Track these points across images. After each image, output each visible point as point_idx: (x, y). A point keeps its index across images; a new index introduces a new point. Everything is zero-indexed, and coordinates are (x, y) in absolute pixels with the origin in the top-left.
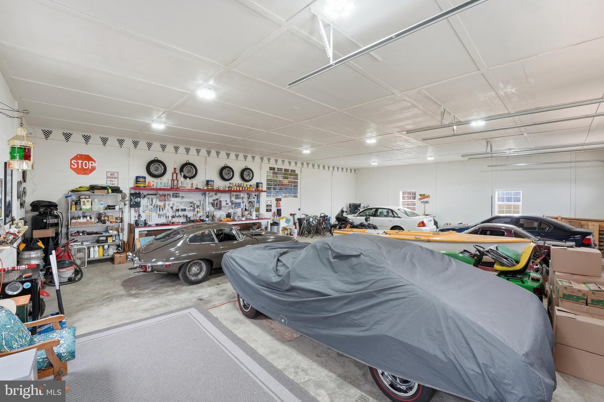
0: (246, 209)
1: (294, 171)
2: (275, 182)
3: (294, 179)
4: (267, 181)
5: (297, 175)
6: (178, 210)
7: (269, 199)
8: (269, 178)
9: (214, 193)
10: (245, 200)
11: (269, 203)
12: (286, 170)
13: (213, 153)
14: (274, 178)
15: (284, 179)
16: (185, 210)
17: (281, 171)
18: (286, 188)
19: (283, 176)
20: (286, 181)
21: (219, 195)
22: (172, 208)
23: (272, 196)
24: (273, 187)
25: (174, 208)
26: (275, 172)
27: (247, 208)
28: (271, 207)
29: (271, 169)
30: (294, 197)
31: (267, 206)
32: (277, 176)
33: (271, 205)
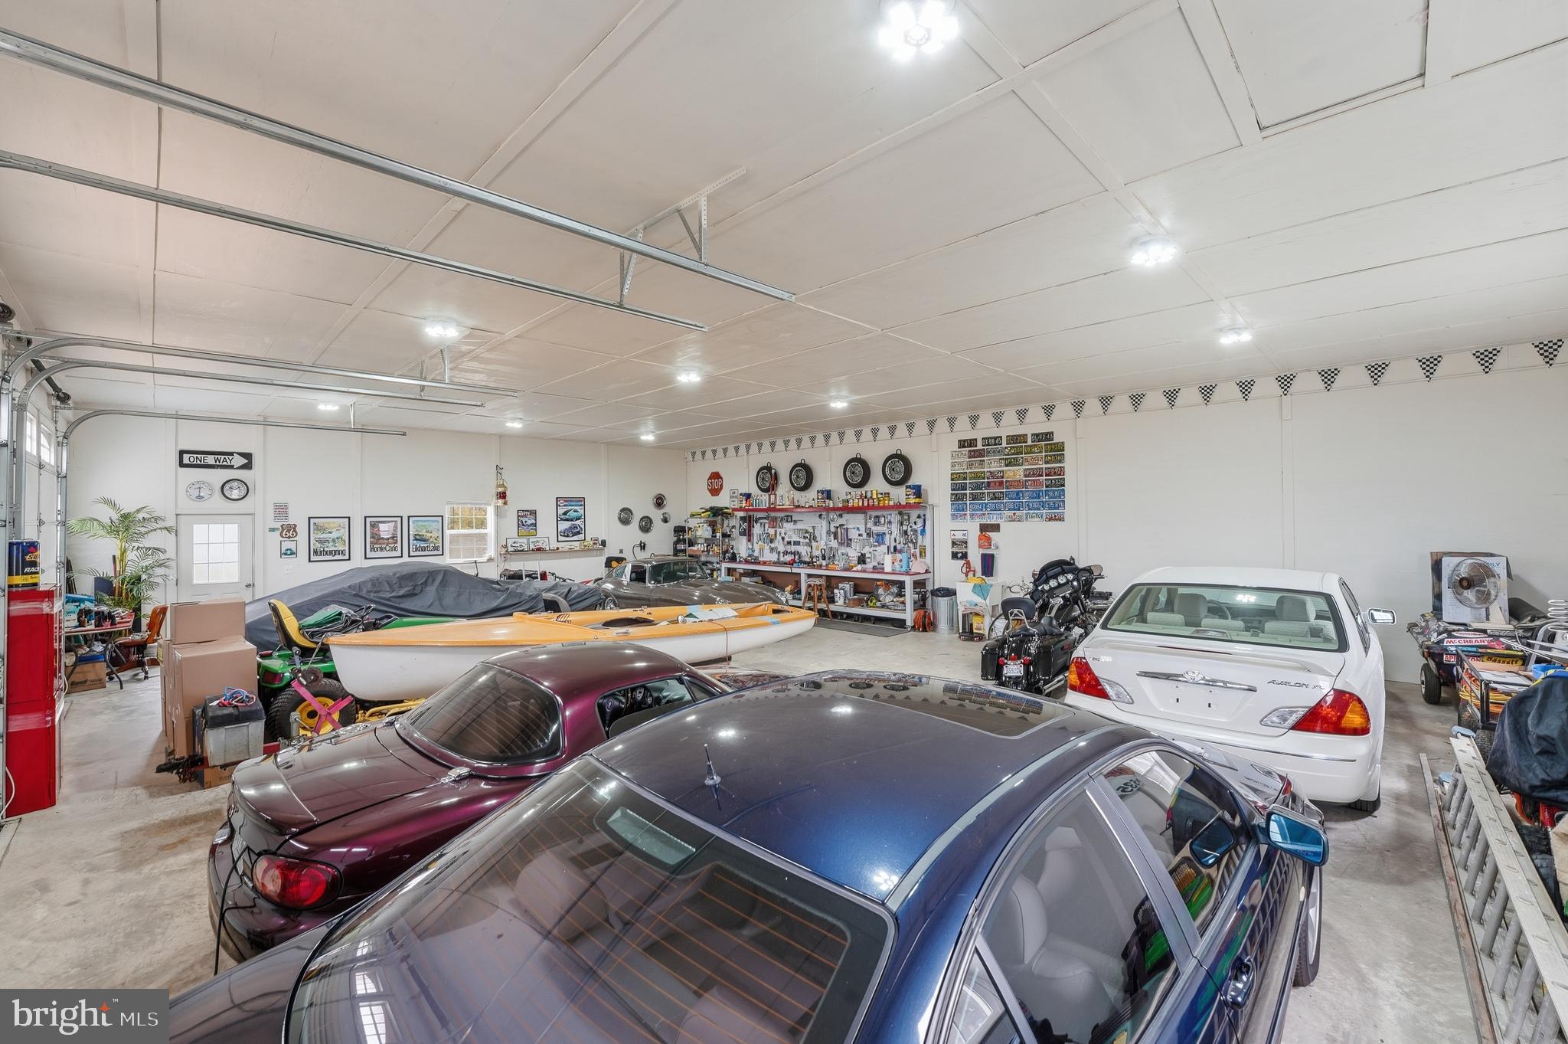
0: (895, 547)
1: (1049, 436)
2: (974, 478)
3: (1046, 463)
4: (952, 479)
5: (1060, 447)
6: (789, 543)
7: (959, 525)
8: (958, 469)
9: (838, 513)
10: (895, 528)
11: (959, 536)
12: (1014, 439)
13: (834, 437)
14: (971, 469)
15: (1007, 466)
16: (797, 543)
17: (995, 444)
18: (1018, 493)
19: (1004, 457)
20: (1016, 473)
21: (846, 516)
22: (783, 538)
23: (968, 517)
24: (972, 494)
25: (787, 539)
26: (977, 450)
27: (899, 547)
28: (966, 547)
29: (962, 444)
30: (1050, 519)
31: (954, 543)
32: (981, 461)
33: (966, 543)
